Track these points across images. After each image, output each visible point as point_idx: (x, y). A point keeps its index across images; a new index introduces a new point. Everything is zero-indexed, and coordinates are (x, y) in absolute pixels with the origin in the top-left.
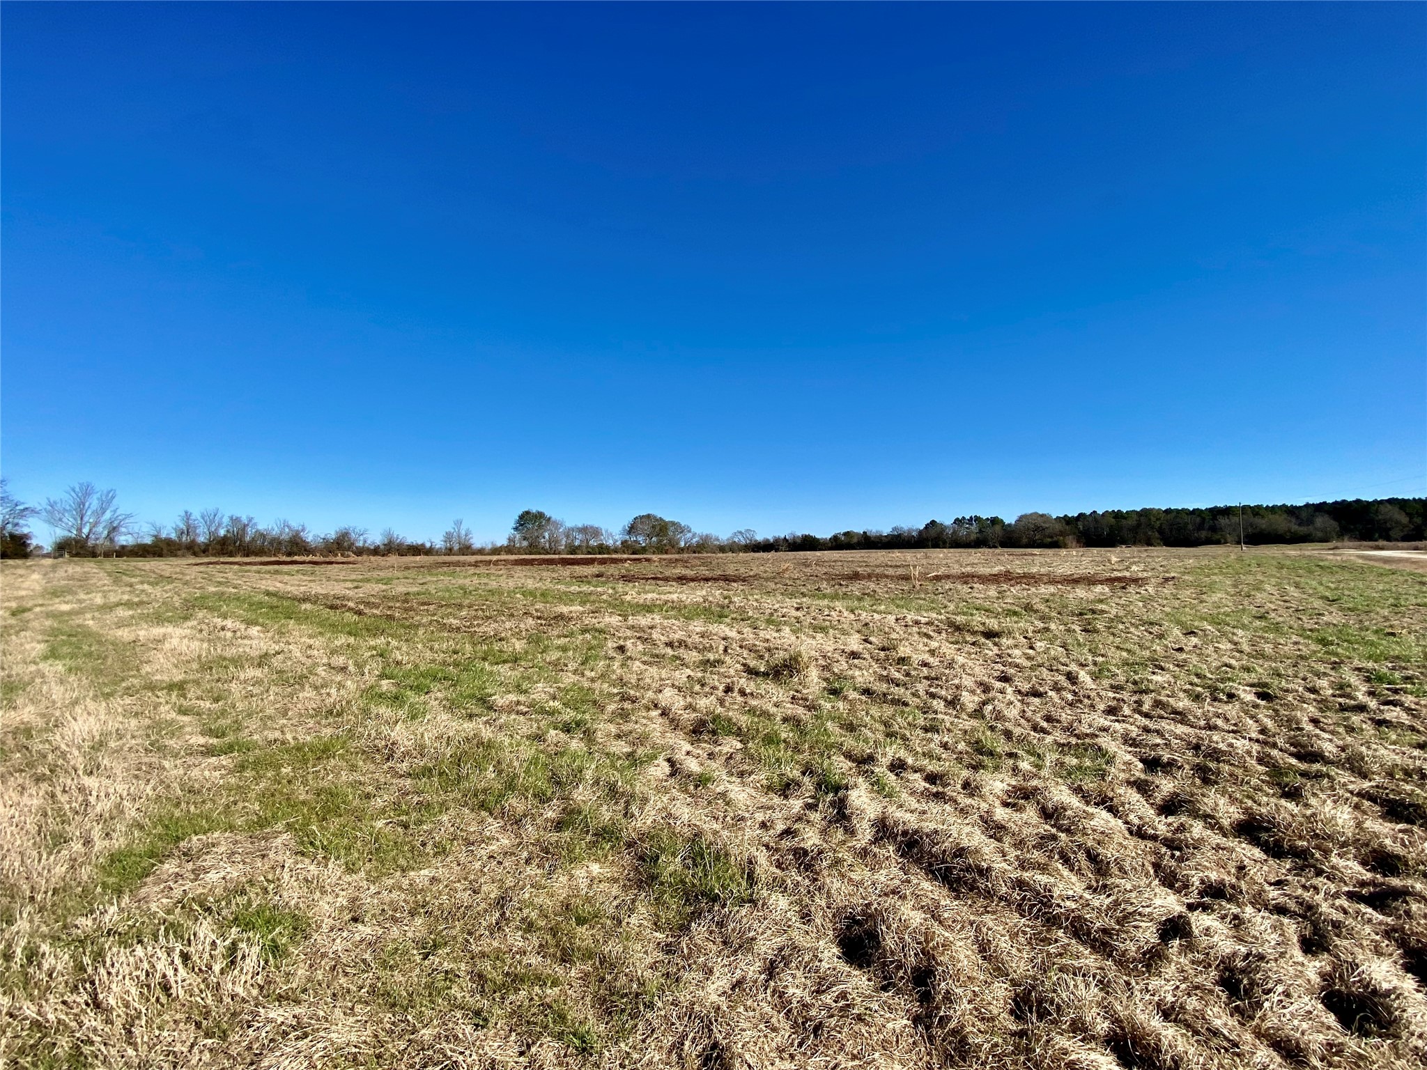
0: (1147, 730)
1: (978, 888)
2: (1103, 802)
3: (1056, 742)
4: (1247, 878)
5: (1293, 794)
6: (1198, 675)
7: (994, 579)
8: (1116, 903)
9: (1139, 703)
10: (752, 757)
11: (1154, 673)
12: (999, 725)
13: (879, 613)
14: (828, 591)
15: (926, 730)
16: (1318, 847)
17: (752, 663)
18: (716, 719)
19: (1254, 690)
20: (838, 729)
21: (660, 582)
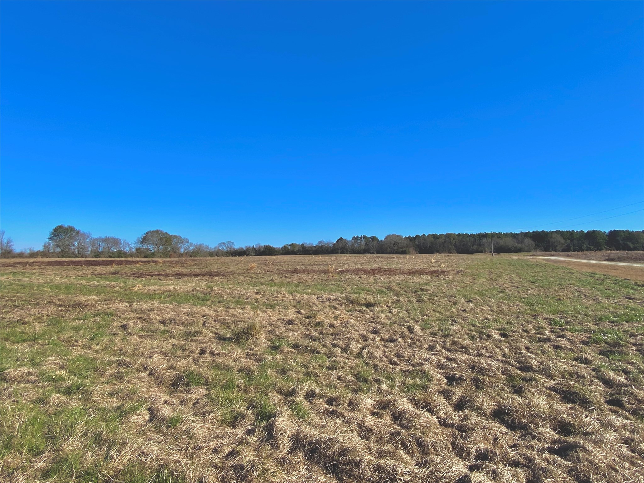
0: (448, 359)
1: (354, 475)
2: (426, 406)
3: (401, 370)
4: (499, 445)
5: (519, 391)
6: (473, 325)
7: (372, 272)
8: (432, 473)
9: (445, 343)
10: (212, 400)
11: (452, 325)
12: (371, 362)
13: (307, 294)
14: (278, 281)
15: (329, 368)
16: (532, 422)
17: (222, 332)
18: (190, 374)
19: (499, 332)
20: (274, 374)
21: (162, 278)
